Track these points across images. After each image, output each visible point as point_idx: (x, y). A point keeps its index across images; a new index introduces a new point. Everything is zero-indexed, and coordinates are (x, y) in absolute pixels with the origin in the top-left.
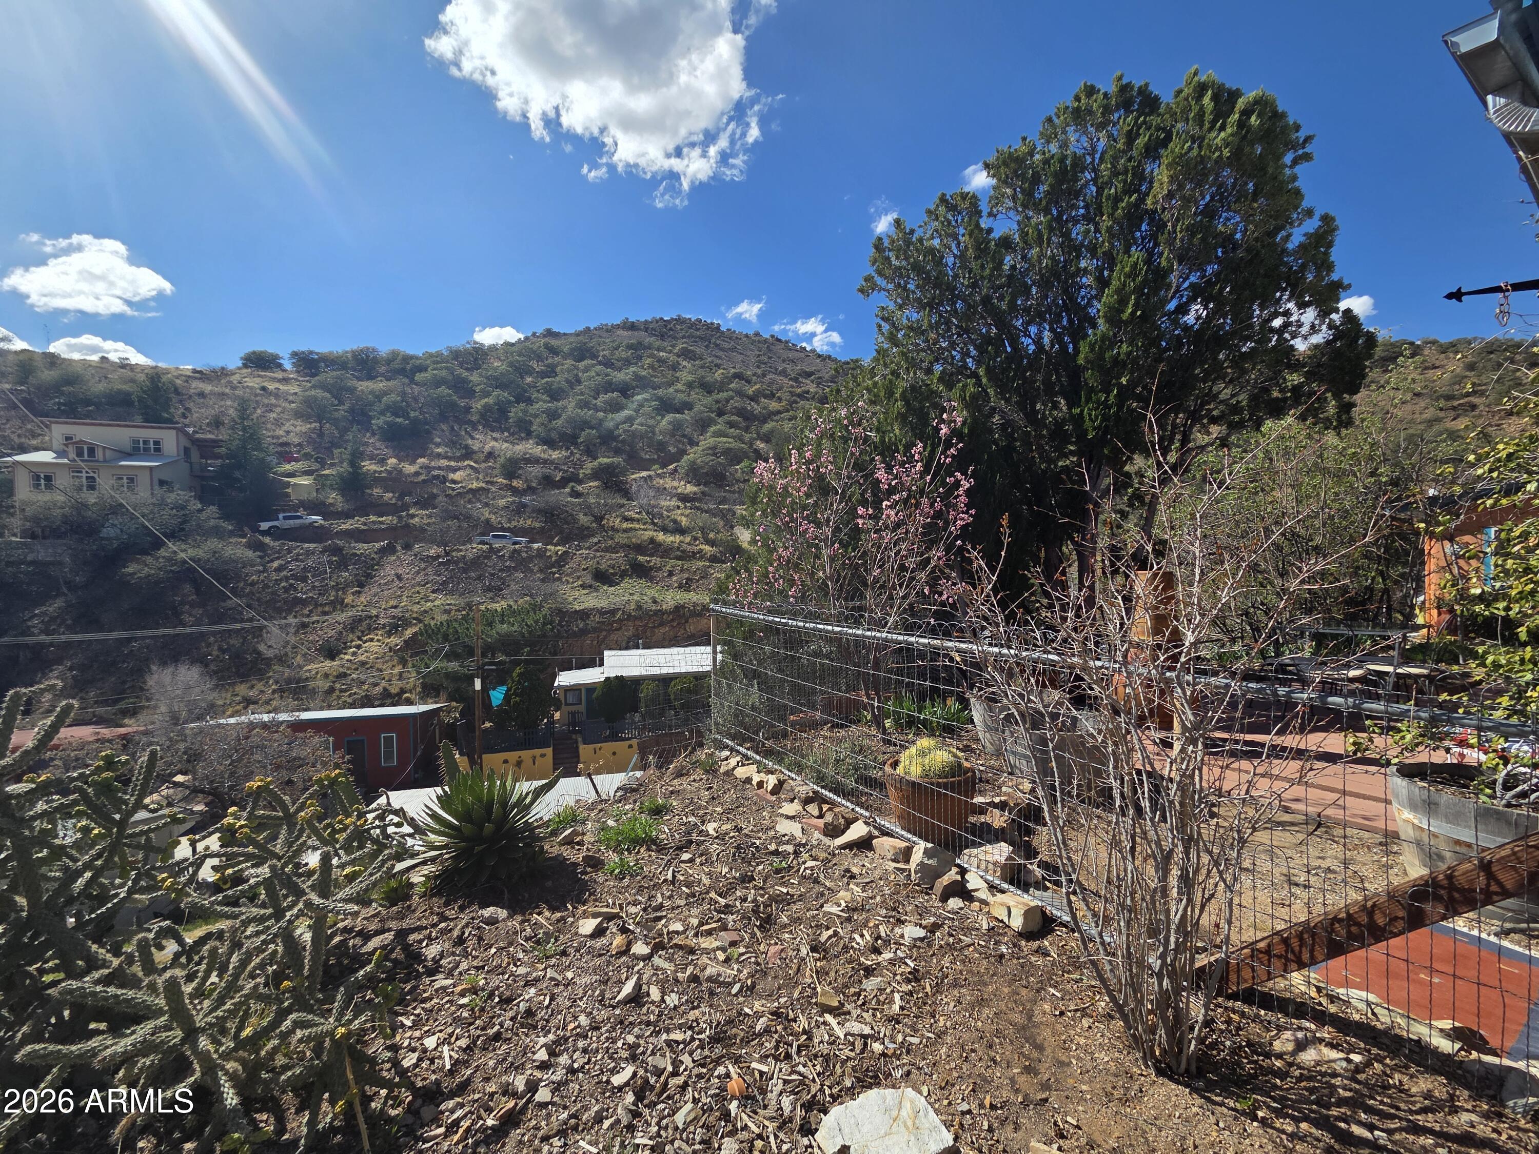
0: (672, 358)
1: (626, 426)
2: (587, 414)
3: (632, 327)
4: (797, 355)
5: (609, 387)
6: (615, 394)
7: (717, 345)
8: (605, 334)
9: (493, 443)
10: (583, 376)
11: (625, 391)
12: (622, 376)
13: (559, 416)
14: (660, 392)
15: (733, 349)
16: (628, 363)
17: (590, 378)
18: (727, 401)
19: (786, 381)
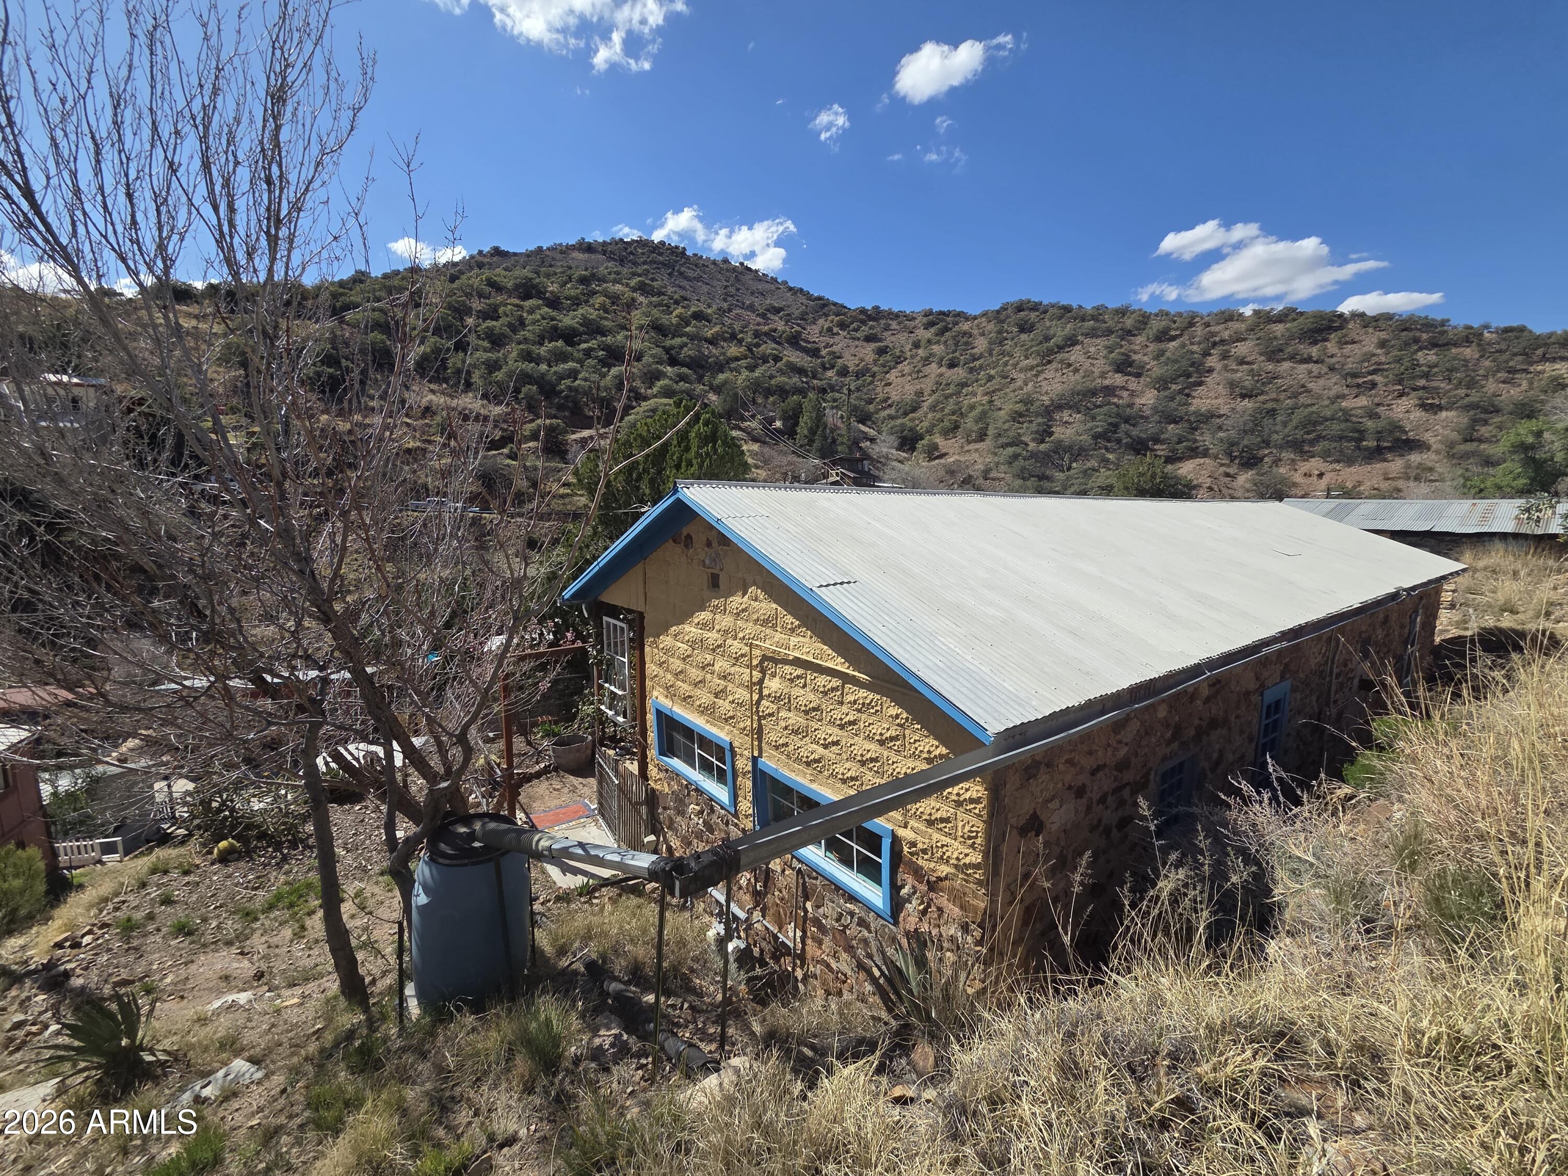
0: (629, 294)
1: (568, 382)
2: (529, 367)
3: (588, 248)
4: (768, 286)
5: (555, 333)
6: (560, 343)
7: (681, 274)
8: (559, 256)
9: (431, 397)
10: (529, 318)
11: (570, 337)
12: (568, 320)
13: (500, 368)
14: (609, 339)
15: (698, 279)
16: (576, 302)
17: (534, 322)
18: (681, 347)
19: (753, 316)
